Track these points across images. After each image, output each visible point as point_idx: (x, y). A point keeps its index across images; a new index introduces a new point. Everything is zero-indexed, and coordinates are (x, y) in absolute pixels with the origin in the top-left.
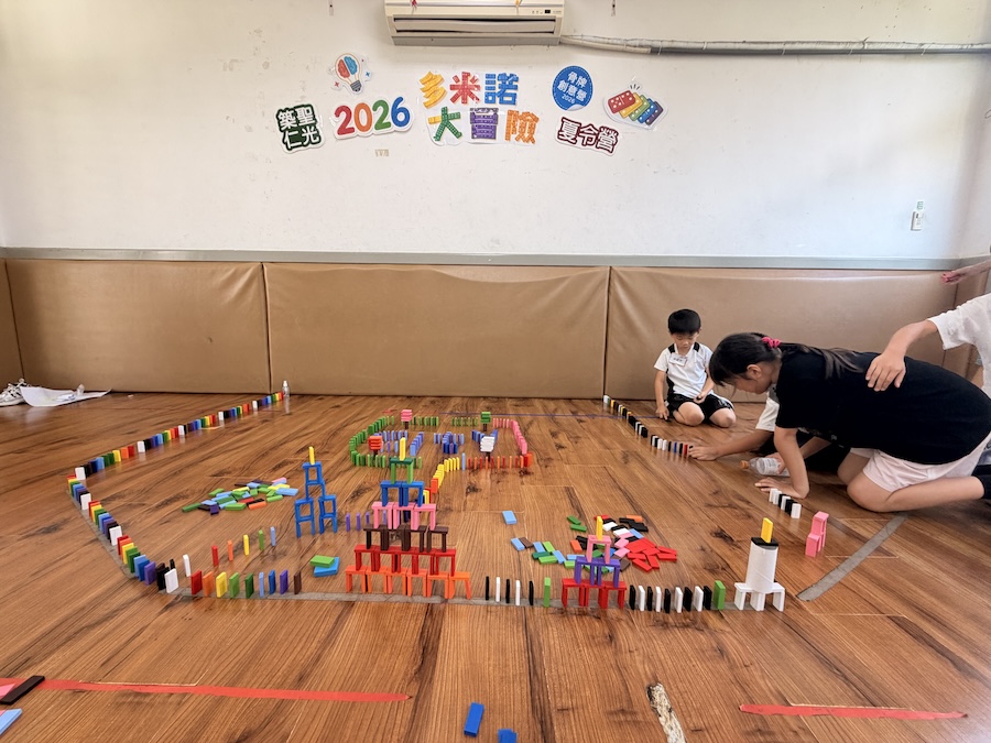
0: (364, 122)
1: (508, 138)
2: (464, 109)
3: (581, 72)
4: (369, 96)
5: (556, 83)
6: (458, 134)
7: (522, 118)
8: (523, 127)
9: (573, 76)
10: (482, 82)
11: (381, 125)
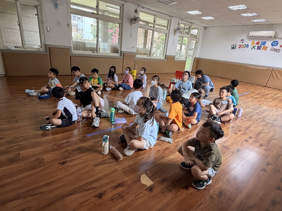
0: (242, 47)
1: (262, 50)
2: (257, 46)
3: (277, 42)
4: (244, 44)
5: (272, 43)
6: (255, 49)
7: (265, 47)
8: (265, 48)
9: (275, 42)
10: (261, 43)
11: (244, 47)
